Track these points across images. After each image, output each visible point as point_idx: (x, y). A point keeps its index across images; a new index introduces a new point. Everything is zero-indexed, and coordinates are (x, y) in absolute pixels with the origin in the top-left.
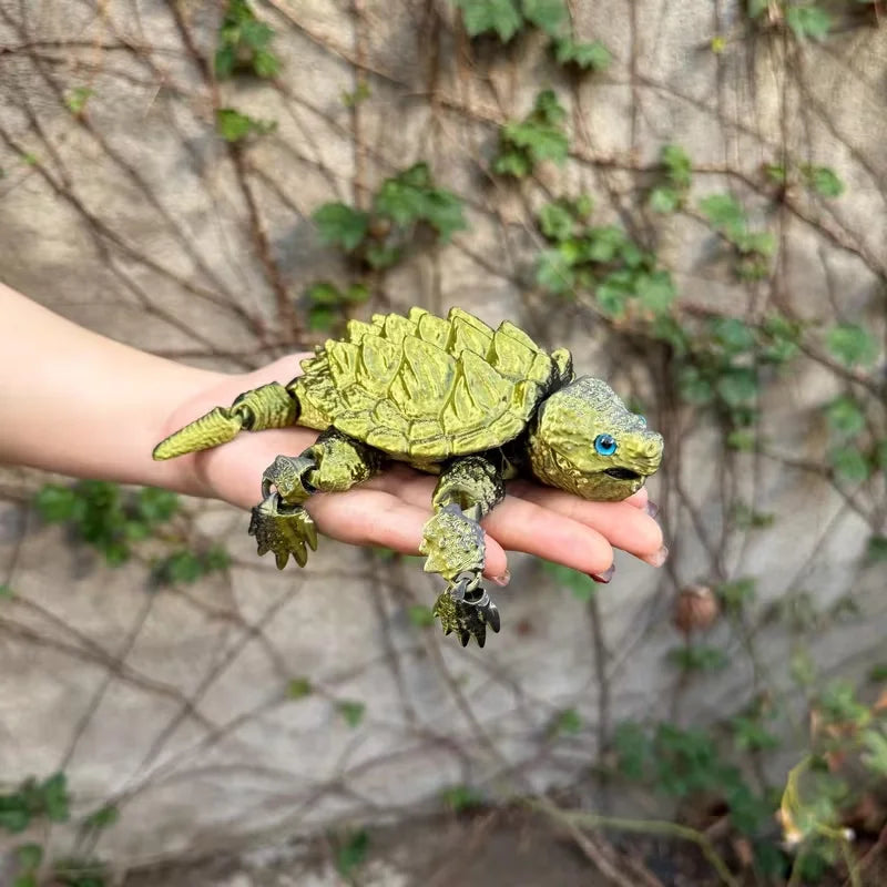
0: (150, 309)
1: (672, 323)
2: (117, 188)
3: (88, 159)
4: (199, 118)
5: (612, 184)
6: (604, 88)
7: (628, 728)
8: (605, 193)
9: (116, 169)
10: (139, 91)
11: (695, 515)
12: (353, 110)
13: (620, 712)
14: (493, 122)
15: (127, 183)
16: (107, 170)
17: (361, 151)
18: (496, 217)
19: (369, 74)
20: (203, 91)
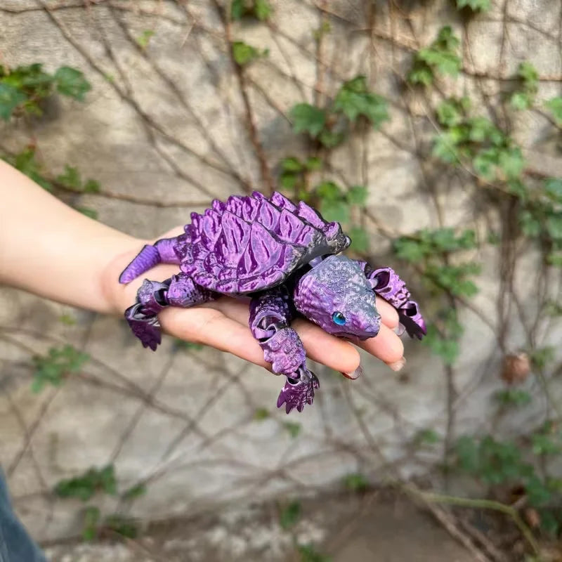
0: (180, 175)
1: (518, 182)
2: (161, 95)
3: (143, 75)
4: (217, 47)
5: (485, 90)
6: (485, 24)
7: (465, 440)
8: (480, 96)
9: (162, 82)
10: (178, 29)
11: (520, 307)
12: (318, 41)
13: (460, 430)
14: (410, 48)
15: (167, 91)
16: (156, 83)
17: (322, 67)
18: (408, 111)
19: (330, 16)
20: (220, 28)
